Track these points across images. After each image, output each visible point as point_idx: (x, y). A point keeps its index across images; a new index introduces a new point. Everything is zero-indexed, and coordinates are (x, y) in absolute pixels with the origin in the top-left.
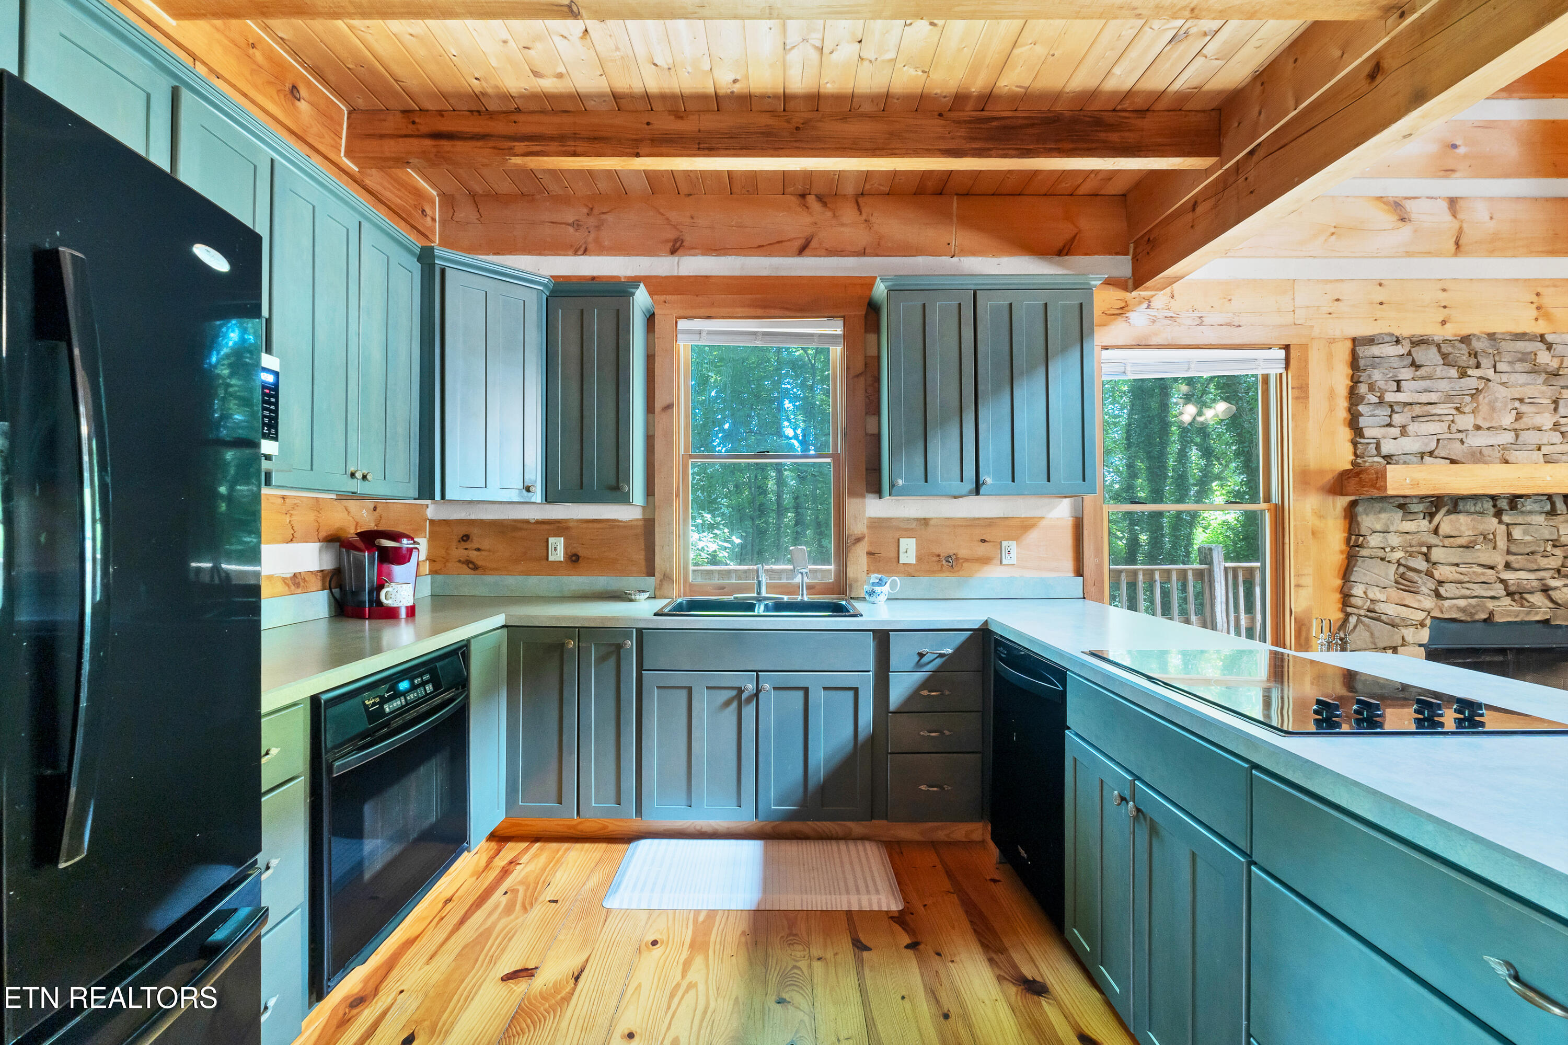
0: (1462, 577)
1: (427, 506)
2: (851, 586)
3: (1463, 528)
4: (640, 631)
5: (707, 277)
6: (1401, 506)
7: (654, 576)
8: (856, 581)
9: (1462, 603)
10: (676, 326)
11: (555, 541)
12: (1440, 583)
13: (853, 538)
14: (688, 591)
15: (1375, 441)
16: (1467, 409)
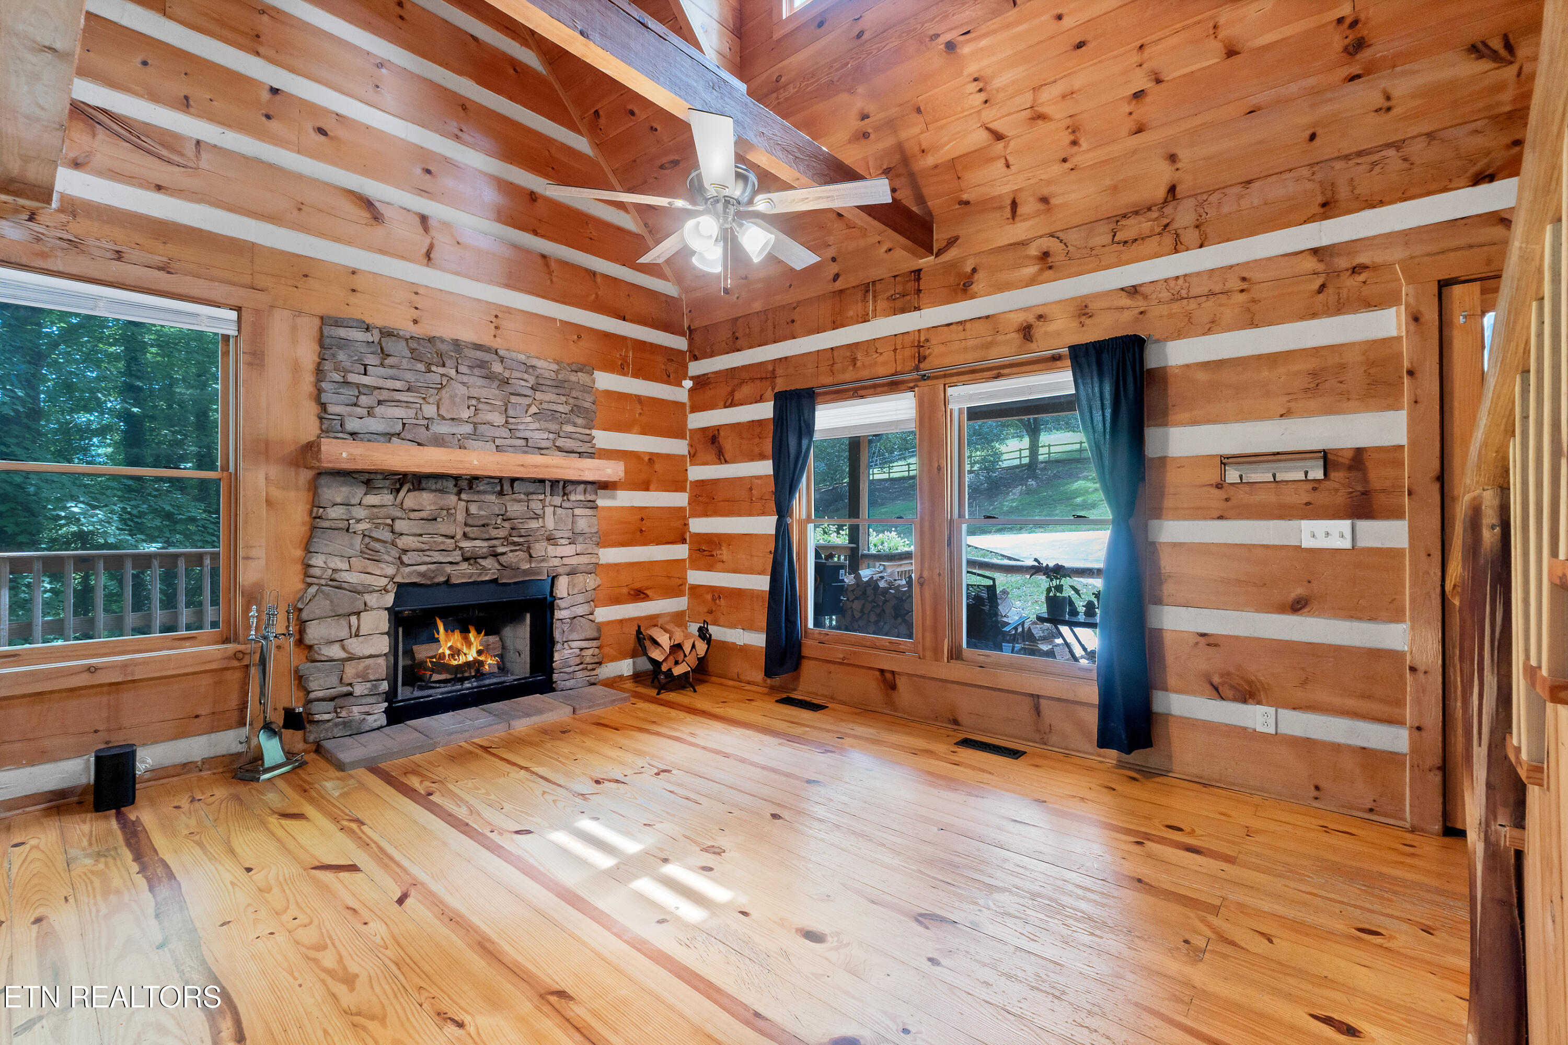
0: (423, 546)
3: (425, 503)
6: (367, 483)
9: (423, 568)
12: (405, 551)
15: (339, 418)
16: (431, 400)
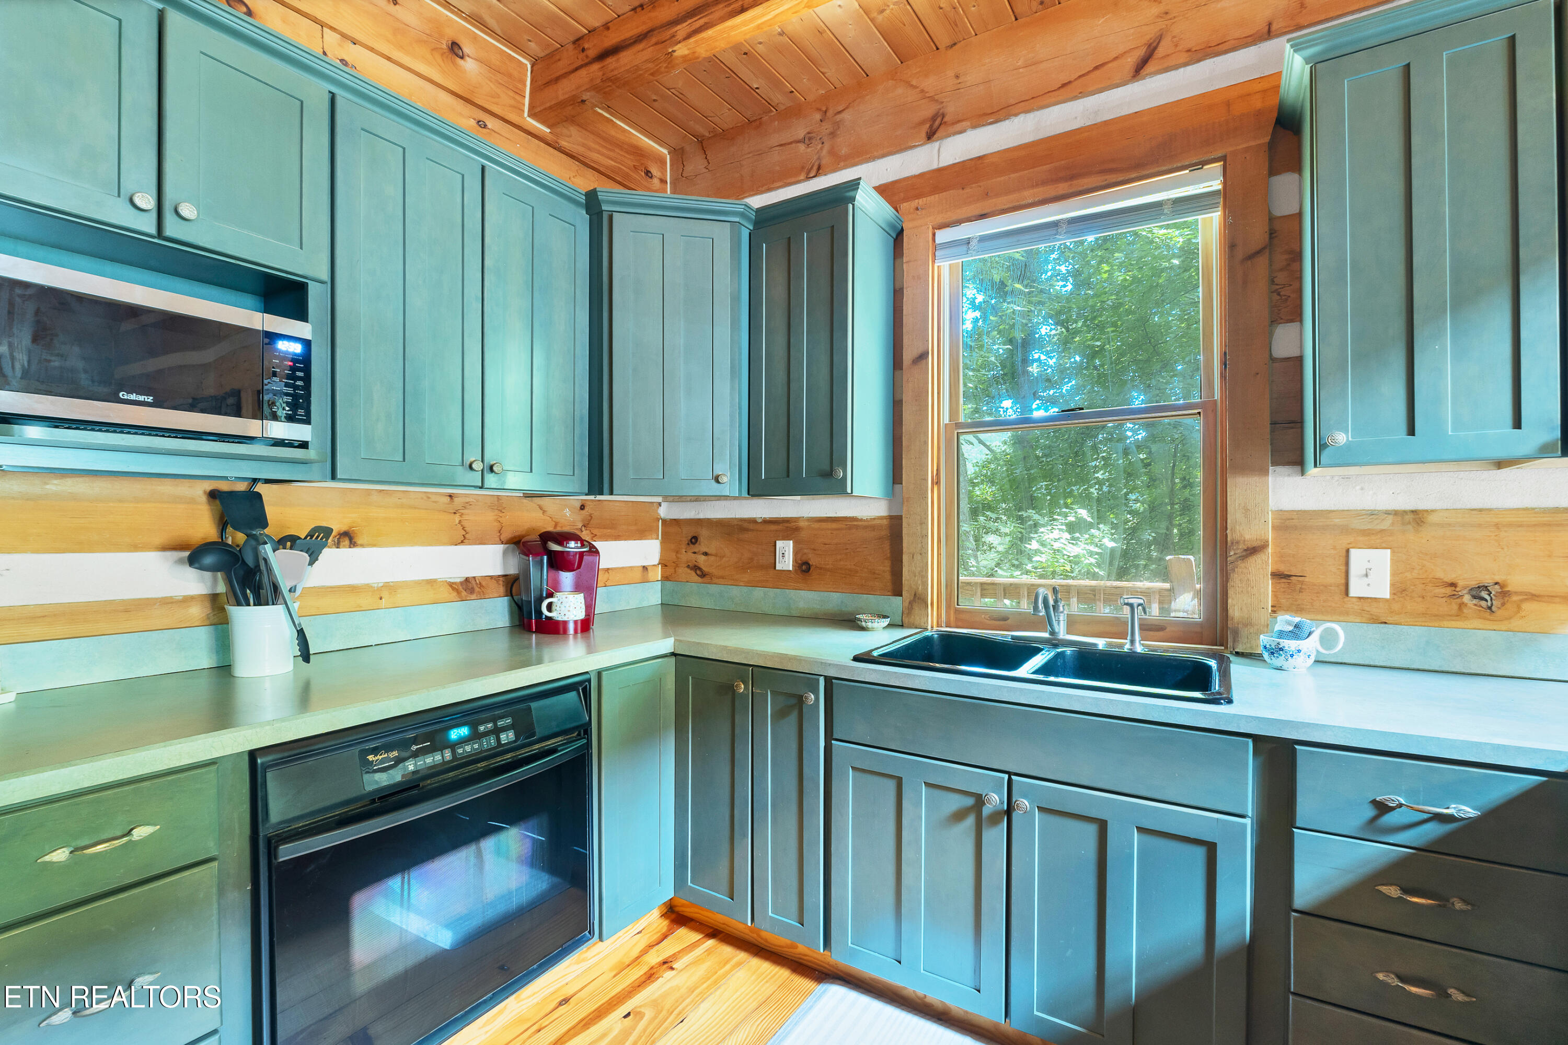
1: (660, 504)
2: (1236, 633)
4: (828, 680)
5: (979, 158)
7: (901, 595)
8: (1248, 624)
10: (934, 240)
11: (783, 545)
13: (1241, 546)
14: (952, 618)
